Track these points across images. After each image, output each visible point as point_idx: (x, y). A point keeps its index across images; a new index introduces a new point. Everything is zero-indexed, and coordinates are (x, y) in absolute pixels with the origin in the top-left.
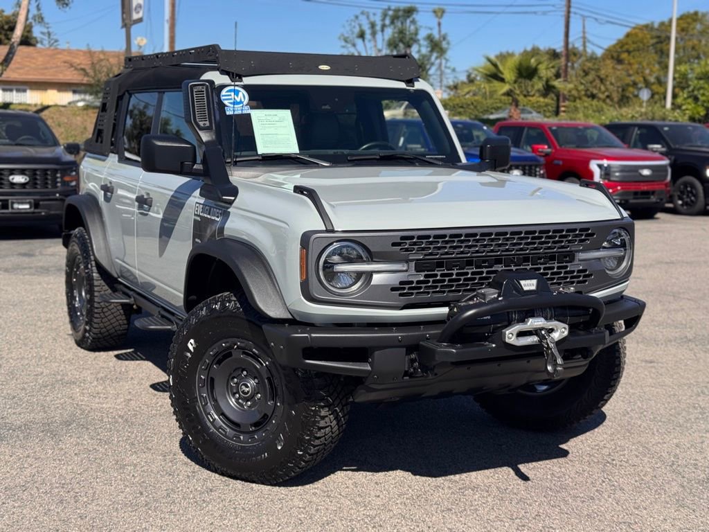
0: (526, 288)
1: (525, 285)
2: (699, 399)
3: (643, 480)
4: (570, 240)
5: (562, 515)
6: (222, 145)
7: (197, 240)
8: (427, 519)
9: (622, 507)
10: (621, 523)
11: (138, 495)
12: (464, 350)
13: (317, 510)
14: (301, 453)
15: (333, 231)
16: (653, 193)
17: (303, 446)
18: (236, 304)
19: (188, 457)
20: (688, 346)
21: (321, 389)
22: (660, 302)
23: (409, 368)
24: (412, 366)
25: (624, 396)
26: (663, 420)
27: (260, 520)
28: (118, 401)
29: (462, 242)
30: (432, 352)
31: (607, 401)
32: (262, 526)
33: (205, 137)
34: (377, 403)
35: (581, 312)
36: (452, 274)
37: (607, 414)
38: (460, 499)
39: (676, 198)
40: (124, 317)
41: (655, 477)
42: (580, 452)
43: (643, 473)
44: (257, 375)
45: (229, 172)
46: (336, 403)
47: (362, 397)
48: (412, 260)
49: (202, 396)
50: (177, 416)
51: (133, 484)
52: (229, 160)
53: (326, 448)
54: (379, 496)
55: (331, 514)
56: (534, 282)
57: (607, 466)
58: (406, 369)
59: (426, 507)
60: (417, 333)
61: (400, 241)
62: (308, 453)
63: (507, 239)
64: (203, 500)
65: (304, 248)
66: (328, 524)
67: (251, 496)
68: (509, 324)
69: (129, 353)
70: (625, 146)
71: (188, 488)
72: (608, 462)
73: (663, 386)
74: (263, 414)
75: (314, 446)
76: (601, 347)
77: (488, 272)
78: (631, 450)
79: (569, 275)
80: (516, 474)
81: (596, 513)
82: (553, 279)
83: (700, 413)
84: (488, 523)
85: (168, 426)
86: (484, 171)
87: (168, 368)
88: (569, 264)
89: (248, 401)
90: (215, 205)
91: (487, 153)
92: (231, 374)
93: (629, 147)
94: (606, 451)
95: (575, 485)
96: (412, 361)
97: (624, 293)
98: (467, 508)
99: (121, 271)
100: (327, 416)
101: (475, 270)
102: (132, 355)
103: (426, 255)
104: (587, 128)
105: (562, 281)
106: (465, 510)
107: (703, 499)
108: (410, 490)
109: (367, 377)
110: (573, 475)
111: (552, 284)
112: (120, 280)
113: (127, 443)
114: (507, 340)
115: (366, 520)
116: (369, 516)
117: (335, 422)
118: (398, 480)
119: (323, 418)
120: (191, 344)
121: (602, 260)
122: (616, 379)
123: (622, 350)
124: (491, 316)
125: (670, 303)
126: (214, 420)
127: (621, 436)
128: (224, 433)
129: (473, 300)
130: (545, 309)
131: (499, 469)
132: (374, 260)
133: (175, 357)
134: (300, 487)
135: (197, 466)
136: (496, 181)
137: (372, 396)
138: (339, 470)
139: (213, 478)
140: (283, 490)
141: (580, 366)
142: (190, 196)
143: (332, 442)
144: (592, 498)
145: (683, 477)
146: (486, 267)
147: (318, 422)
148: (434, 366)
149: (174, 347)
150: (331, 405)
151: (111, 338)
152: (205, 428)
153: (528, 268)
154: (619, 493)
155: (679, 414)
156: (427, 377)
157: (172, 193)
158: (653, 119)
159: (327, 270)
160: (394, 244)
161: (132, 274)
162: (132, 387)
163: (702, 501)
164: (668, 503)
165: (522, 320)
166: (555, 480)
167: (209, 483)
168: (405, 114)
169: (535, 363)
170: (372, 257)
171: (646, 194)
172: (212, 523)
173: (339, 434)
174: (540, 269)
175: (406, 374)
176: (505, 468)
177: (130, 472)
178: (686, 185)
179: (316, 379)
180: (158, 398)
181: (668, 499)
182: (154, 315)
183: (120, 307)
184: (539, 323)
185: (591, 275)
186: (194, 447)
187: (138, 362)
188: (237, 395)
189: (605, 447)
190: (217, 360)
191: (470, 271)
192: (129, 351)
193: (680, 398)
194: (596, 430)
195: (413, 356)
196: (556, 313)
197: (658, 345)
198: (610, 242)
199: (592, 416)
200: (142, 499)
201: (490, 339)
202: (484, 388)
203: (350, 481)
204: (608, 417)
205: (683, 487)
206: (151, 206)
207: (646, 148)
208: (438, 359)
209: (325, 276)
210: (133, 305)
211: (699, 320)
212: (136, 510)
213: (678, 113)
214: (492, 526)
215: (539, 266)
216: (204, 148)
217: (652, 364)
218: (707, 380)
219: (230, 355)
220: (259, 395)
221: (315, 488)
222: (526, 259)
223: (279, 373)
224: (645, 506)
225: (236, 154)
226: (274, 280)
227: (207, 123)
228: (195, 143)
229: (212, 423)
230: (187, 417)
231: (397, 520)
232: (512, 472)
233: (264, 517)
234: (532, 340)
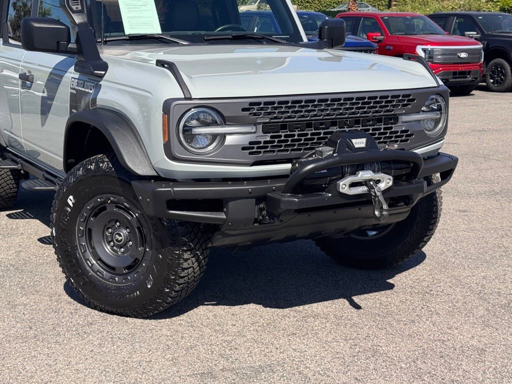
0: (356, 146)
1: (356, 143)
2: (503, 240)
3: (455, 306)
4: (395, 105)
5: (388, 336)
6: (92, 26)
7: (74, 111)
8: (275, 342)
9: (438, 328)
10: (436, 341)
11: (27, 329)
12: (305, 199)
13: (182, 337)
14: (168, 290)
15: (191, 99)
16: (469, 73)
17: (169, 284)
18: (108, 164)
19: (71, 298)
20: (495, 198)
21: (184, 236)
22: (473, 162)
23: (258, 216)
24: (261, 214)
25: (441, 239)
26: (473, 258)
27: (134, 347)
28: (10, 253)
29: (303, 107)
30: (277, 202)
31: (426, 242)
32: (135, 352)
33: (78, 19)
34: (233, 247)
35: (403, 166)
36: (294, 135)
37: (426, 254)
38: (303, 325)
39: (489, 77)
40: (13, 182)
41: (465, 303)
42: (404, 285)
43: (456, 300)
44: (129, 226)
45: (100, 50)
46: (197, 247)
47: (219, 241)
48: (259, 124)
49: (82, 245)
50: (60, 263)
51: (24, 320)
52: (100, 40)
53: (189, 286)
54: (235, 325)
55: (194, 340)
56: (364, 140)
57: (425, 295)
58: (256, 217)
59: (275, 333)
60: (265, 186)
61: (248, 107)
62: (174, 290)
63: (341, 105)
64: (85, 332)
65: (166, 114)
66: (191, 348)
67: (126, 328)
68: (343, 176)
69: (19, 212)
70: (446, 33)
71: (72, 323)
72: (427, 293)
73: (473, 230)
74: (134, 259)
75: (179, 285)
76: (420, 196)
77: (325, 133)
78: (446, 283)
79: (394, 135)
80: (351, 304)
81: (415, 333)
82: (380, 138)
83: (504, 251)
84: (326, 343)
85: (54, 273)
86: (323, 49)
87: (51, 222)
88: (393, 126)
89: (121, 248)
90: (89, 79)
91: (325, 34)
92: (106, 225)
93: (449, 34)
94: (425, 284)
95: (399, 311)
96: (261, 210)
97: (440, 151)
98: (309, 332)
99: (9, 141)
100: (189, 259)
101: (313, 131)
102: (22, 214)
103: (271, 119)
104: (414, 17)
105: (388, 140)
106: (307, 334)
107: (505, 320)
108: (261, 320)
109: (223, 224)
110: (397, 304)
111: (379, 143)
112: (8, 148)
113: (18, 286)
114: (341, 190)
115: (224, 345)
116: (226, 341)
117: (196, 264)
118: (252, 311)
119: (186, 260)
120: (71, 200)
121: (421, 121)
122: (434, 223)
123: (438, 200)
124: (327, 170)
125: (481, 163)
126: (93, 265)
127: (438, 272)
128: (101, 275)
129: (312, 157)
130: (373, 163)
131: (336, 301)
132: (227, 123)
133: (57, 212)
134: (167, 320)
135: (79, 305)
136: (331, 56)
137: (227, 241)
138: (201, 305)
139: (93, 314)
140: (153, 322)
141: (403, 212)
142: (66, 72)
143: (194, 280)
144: (413, 322)
145: (489, 303)
146: (323, 129)
147: (182, 264)
148: (280, 214)
149: (56, 203)
150: (193, 249)
151: (3, 200)
152: (85, 272)
153: (359, 129)
154: (435, 317)
155: (486, 253)
156: (274, 223)
157: (50, 70)
158: (470, 10)
159: (187, 133)
160: (244, 110)
161: (20, 144)
162: (21, 240)
163: (504, 321)
164: (475, 324)
165: (354, 173)
166: (382, 308)
167: (89, 318)
168: (259, 8)
169: (365, 210)
170: (225, 121)
171: (463, 74)
172: (92, 351)
173: (200, 273)
174: (369, 130)
175: (256, 221)
176: (341, 300)
177: (21, 311)
178: (497, 65)
179: (179, 227)
180: (45, 250)
181: (475, 321)
182: (38, 179)
183: (9, 173)
184: (368, 175)
185: (413, 135)
186: (75, 288)
187: (27, 220)
188: (112, 243)
189: (424, 281)
190: (94, 212)
191: (309, 132)
192: (19, 211)
193: (488, 239)
194: (417, 267)
195: (262, 206)
196: (383, 167)
197: (470, 197)
198: (427, 106)
199: (414, 255)
200: (31, 332)
201: (326, 190)
202: (323, 233)
203: (211, 314)
204: (427, 257)
205: (488, 310)
206: (33, 82)
207: (464, 35)
208: (283, 207)
209: (185, 138)
210: (21, 170)
211: (505, 176)
212: (26, 341)
213: (490, 5)
214: (330, 346)
215: (368, 127)
216: (77, 29)
217: (465, 213)
218: (510, 225)
219: (104, 208)
220: (131, 243)
221: (181, 320)
222: (357, 122)
223: (147, 223)
224: (456, 326)
225: (106, 34)
226: (141, 142)
227: (80, 7)
228: (70, 25)
229: (91, 267)
230: (68, 263)
231: (250, 344)
232: (347, 302)
233: (137, 344)
234: (362, 190)
